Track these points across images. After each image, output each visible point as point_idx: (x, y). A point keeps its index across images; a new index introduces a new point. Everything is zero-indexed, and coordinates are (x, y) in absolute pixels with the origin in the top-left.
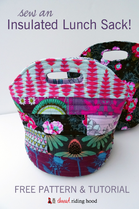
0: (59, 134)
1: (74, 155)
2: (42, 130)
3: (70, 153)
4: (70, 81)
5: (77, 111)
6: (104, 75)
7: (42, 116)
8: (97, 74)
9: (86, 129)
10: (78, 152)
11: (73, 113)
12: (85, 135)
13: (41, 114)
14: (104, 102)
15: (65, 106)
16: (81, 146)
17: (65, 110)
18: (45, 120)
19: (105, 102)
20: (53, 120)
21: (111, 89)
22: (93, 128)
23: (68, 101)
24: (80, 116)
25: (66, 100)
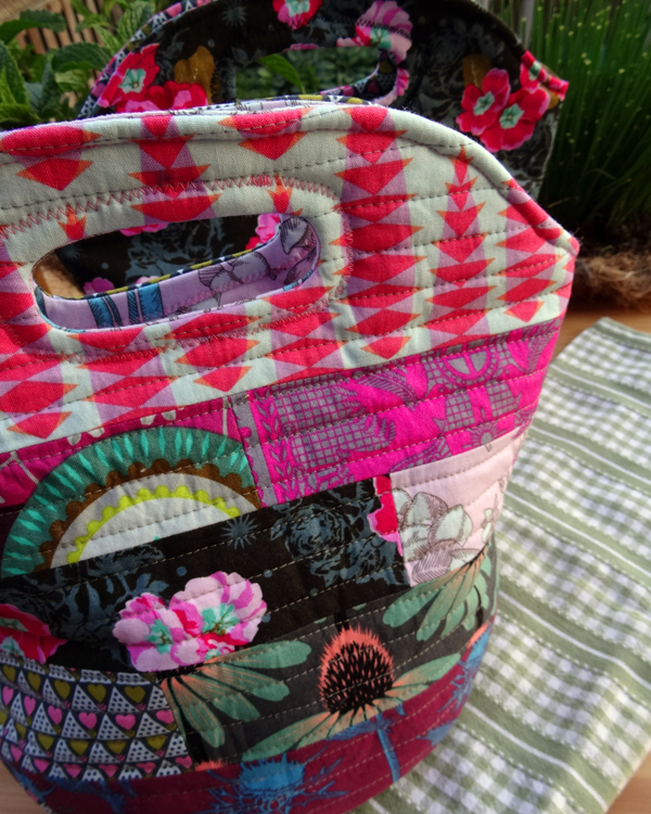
0: (247, 645)
1: (360, 710)
2: (116, 655)
3: (333, 712)
4: (208, 284)
5: (326, 466)
6: (445, 198)
7: (92, 573)
8: (404, 198)
9: (399, 558)
10: (381, 690)
11: (302, 486)
12: (400, 588)
13: (82, 563)
14: (460, 365)
15: (234, 456)
16: (385, 654)
17: (245, 485)
18: (120, 590)
19: (469, 363)
20: (182, 571)
21: (490, 280)
22: (434, 535)
23: (247, 419)
24: (349, 491)
25: (233, 417)
